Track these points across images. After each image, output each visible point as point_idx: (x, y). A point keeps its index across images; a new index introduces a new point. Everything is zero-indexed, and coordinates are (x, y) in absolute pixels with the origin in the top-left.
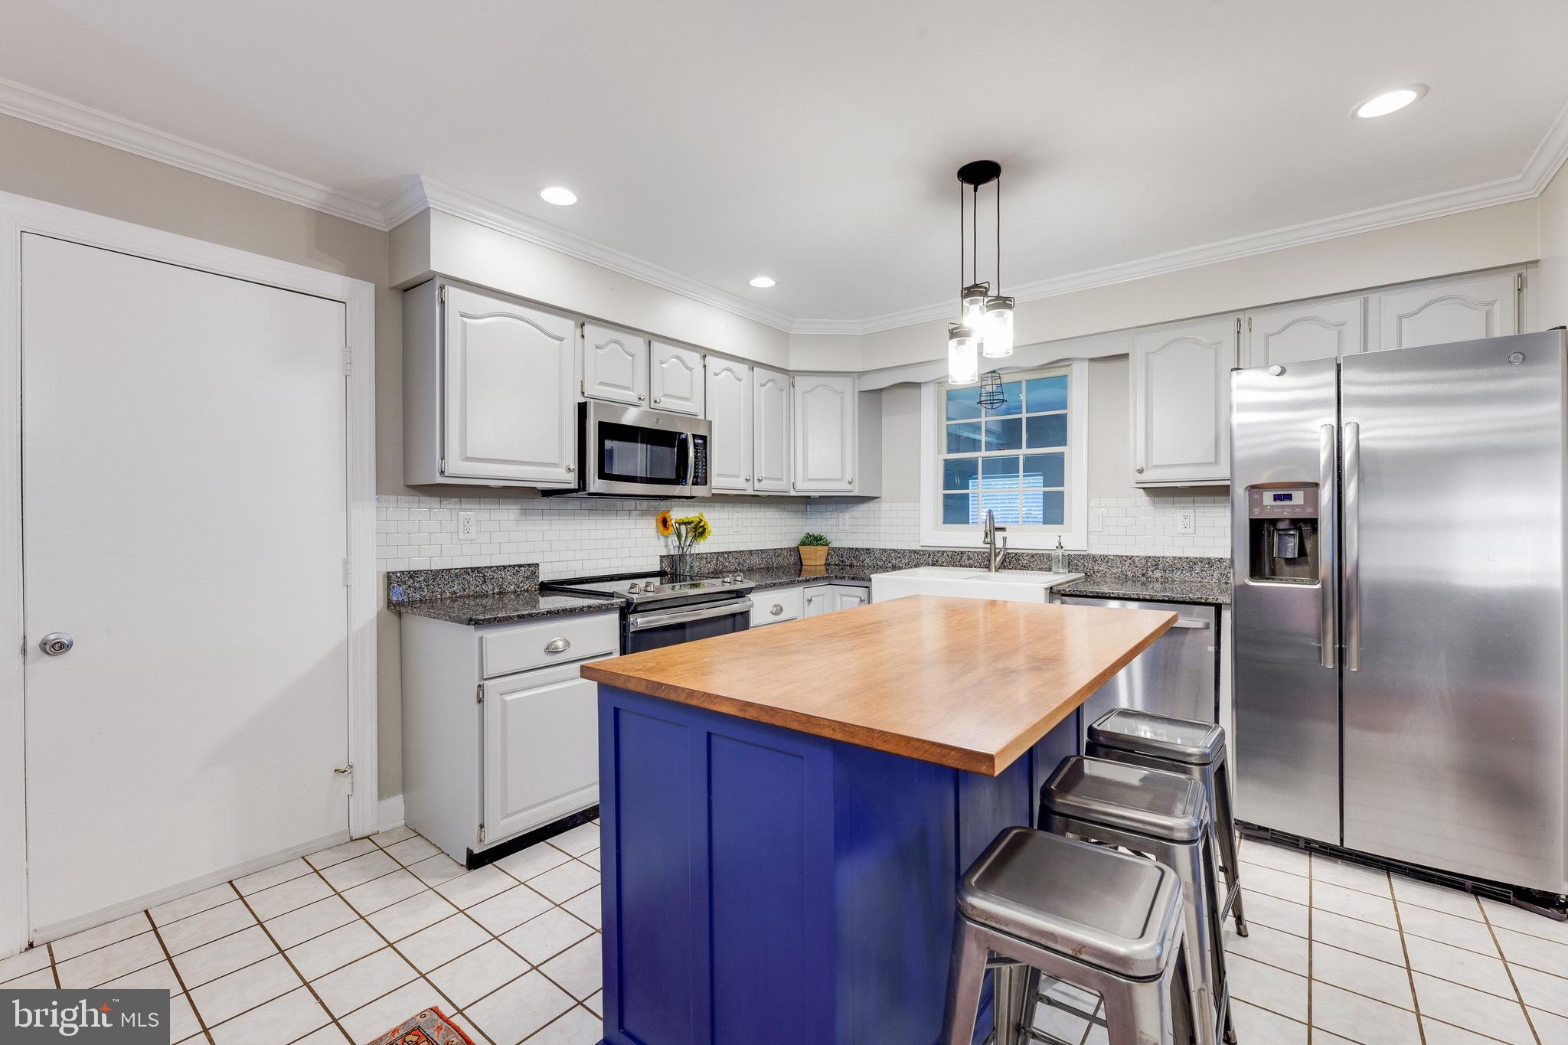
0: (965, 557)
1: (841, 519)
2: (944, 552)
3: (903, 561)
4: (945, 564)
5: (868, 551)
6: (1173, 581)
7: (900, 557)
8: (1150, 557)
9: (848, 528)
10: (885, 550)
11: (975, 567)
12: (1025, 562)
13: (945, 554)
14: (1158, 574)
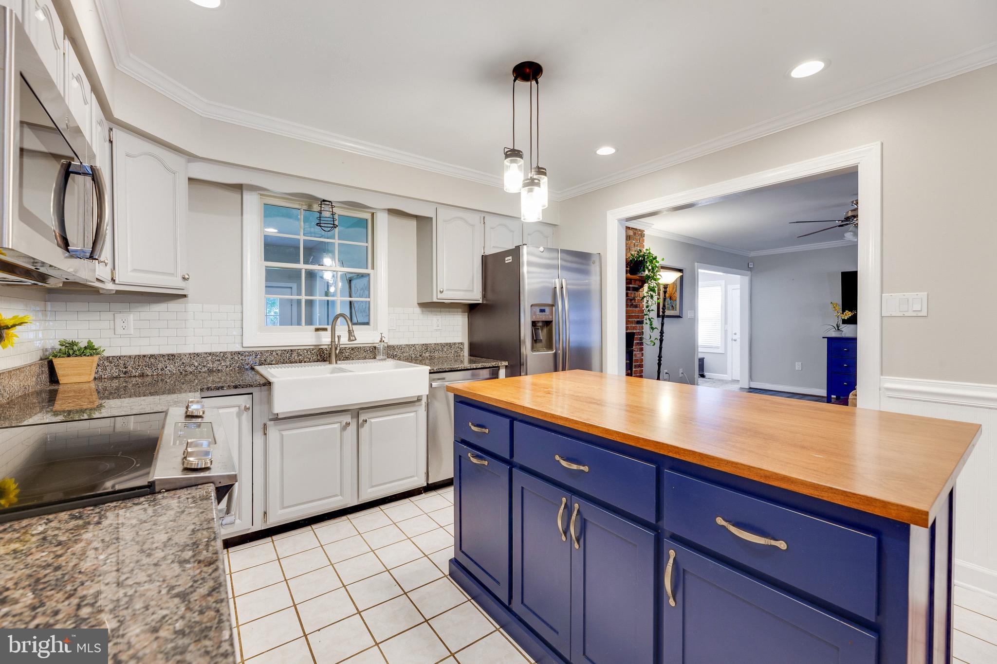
0: (295, 354)
1: (118, 322)
2: (273, 351)
3: (223, 364)
4: (274, 362)
5: (172, 357)
6: (435, 358)
7: (219, 360)
8: (423, 345)
9: (132, 333)
10: (198, 355)
11: (305, 362)
12: (348, 354)
13: (274, 353)
14: (427, 354)
